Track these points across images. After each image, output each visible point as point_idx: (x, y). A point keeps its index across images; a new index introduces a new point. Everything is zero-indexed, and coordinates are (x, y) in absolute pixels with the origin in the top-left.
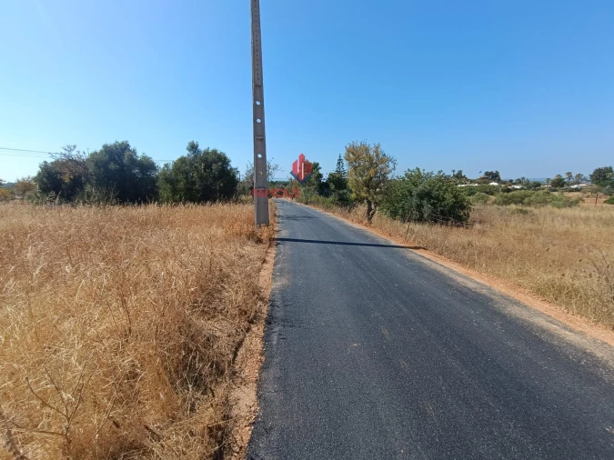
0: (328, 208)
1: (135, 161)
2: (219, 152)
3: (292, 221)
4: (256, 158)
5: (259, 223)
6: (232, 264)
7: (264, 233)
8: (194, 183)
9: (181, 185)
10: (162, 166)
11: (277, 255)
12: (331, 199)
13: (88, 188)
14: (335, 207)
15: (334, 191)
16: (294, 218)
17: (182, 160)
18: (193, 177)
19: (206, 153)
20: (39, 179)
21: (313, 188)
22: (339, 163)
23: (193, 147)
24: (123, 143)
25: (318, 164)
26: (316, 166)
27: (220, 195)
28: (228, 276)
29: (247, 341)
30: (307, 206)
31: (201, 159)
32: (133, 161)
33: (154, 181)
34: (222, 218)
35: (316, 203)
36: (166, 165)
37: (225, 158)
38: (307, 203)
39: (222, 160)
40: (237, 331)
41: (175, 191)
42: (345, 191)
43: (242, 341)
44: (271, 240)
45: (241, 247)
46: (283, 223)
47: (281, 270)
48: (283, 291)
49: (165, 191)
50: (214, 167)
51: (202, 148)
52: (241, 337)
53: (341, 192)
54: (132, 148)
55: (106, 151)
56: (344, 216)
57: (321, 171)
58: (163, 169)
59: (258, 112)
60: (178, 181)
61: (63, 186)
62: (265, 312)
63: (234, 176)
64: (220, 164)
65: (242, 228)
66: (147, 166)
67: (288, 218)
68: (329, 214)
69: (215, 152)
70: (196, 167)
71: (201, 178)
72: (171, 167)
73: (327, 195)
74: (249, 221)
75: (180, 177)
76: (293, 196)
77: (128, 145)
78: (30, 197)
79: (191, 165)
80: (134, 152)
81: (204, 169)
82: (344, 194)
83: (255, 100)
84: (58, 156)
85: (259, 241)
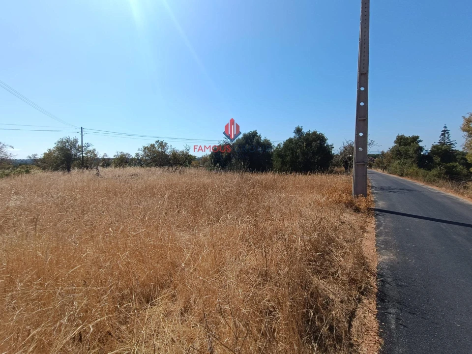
0: (431, 182)
1: (260, 142)
2: (318, 133)
3: (388, 193)
4: (357, 136)
5: (357, 193)
6: (336, 229)
7: (363, 203)
8: (297, 157)
9: (288, 159)
10: (276, 145)
11: (378, 226)
12: (434, 172)
13: (234, 161)
14: (441, 181)
15: (439, 164)
16: (390, 190)
17: (290, 141)
18: (297, 153)
19: (308, 134)
20: (211, 156)
21: (409, 161)
22: (443, 134)
23: (299, 131)
24: (254, 131)
25: (418, 137)
26: (415, 139)
27: (318, 167)
28: (334, 241)
29: (360, 313)
30: (401, 178)
31: (304, 139)
32: (259, 143)
33: (270, 156)
34: (321, 187)
35: (415, 176)
36: (279, 145)
37: (323, 137)
38: (402, 175)
39: (320, 139)
40: (348, 299)
41: (284, 163)
42: (454, 164)
43: (355, 310)
44: (369, 209)
45: (341, 214)
46: (377, 193)
47: (386, 243)
48: (392, 267)
49: (277, 164)
50: (314, 144)
51: (305, 131)
52: (353, 306)
53: (448, 165)
54: (258, 135)
55: (244, 138)
56: (457, 192)
57: (421, 144)
58: (277, 148)
59: (362, 97)
60: (286, 155)
61: (222, 159)
62: (374, 285)
63: (330, 152)
64: (318, 142)
65: (341, 197)
66: (267, 145)
67: (383, 189)
68: (434, 188)
69: (315, 133)
70: (300, 145)
71: (304, 153)
72: (282, 146)
73: (429, 169)
74: (346, 190)
75: (288, 153)
76: (385, 168)
77: (257, 133)
78: (207, 167)
79: (296, 143)
80: (260, 137)
81: (306, 147)
82: (454, 167)
83: (360, 86)
84: (222, 142)
85: (357, 210)
